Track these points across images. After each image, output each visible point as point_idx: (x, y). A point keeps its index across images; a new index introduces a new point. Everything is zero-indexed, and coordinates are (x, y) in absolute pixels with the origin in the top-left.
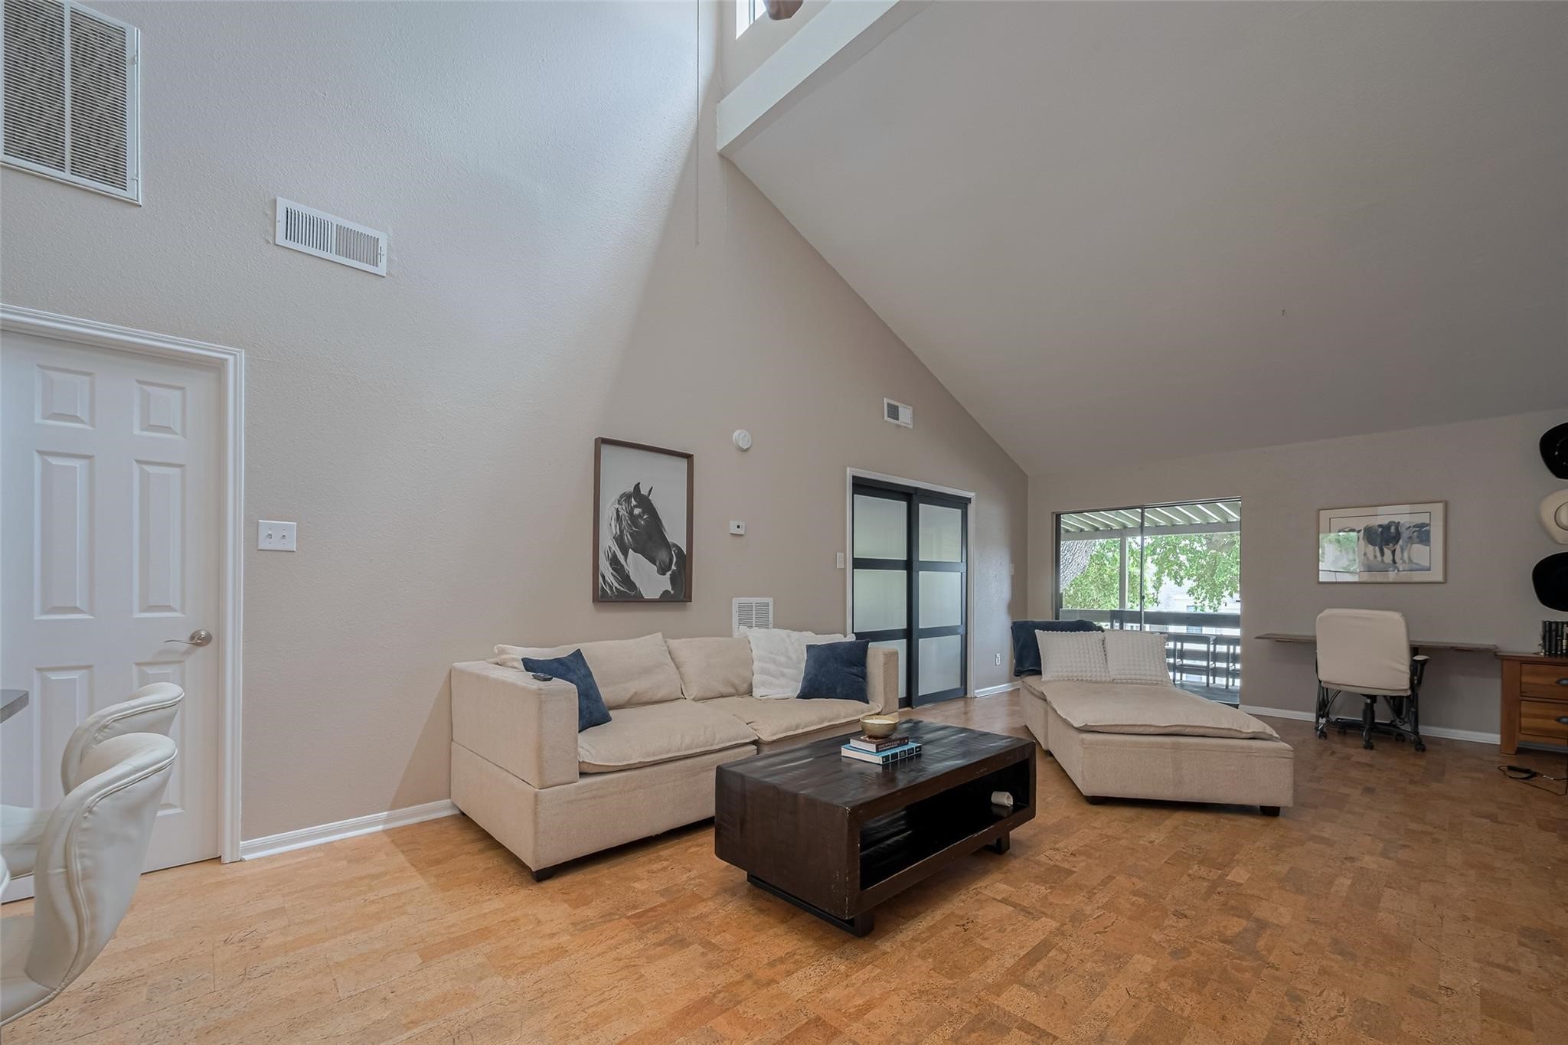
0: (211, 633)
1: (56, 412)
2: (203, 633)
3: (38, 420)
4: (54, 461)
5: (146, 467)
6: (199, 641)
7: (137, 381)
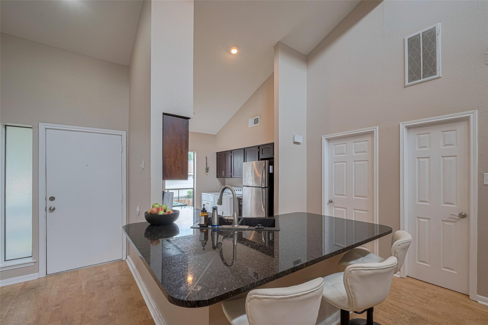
0: (467, 214)
1: (421, 146)
2: (463, 214)
3: (417, 149)
4: (421, 160)
5: (444, 158)
6: (463, 216)
7: (442, 131)
